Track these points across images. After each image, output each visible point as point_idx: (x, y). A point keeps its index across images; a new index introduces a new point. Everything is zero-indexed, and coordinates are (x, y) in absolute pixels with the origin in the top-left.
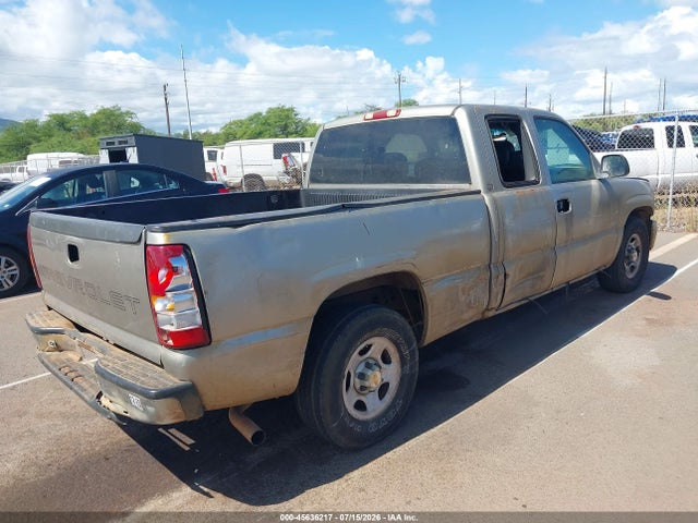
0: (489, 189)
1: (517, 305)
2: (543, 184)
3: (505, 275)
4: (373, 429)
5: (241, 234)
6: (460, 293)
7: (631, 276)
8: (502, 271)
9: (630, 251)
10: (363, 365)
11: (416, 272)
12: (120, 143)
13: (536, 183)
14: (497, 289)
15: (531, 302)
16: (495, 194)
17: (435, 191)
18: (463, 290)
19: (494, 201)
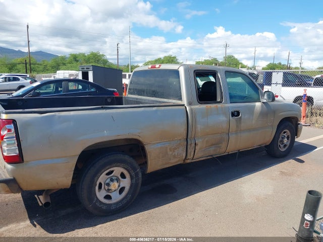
0: (190, 104)
1: (206, 158)
2: (225, 103)
3: (195, 144)
4: (113, 208)
5: (43, 117)
6: (168, 150)
7: (283, 150)
8: (193, 142)
9: (283, 138)
10: (109, 180)
11: (140, 139)
12: (87, 68)
13: (220, 102)
14: (191, 151)
15: (214, 158)
16: (193, 107)
17: (169, 103)
18: (170, 149)
19: (191, 110)
